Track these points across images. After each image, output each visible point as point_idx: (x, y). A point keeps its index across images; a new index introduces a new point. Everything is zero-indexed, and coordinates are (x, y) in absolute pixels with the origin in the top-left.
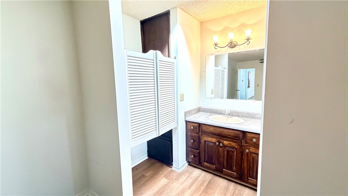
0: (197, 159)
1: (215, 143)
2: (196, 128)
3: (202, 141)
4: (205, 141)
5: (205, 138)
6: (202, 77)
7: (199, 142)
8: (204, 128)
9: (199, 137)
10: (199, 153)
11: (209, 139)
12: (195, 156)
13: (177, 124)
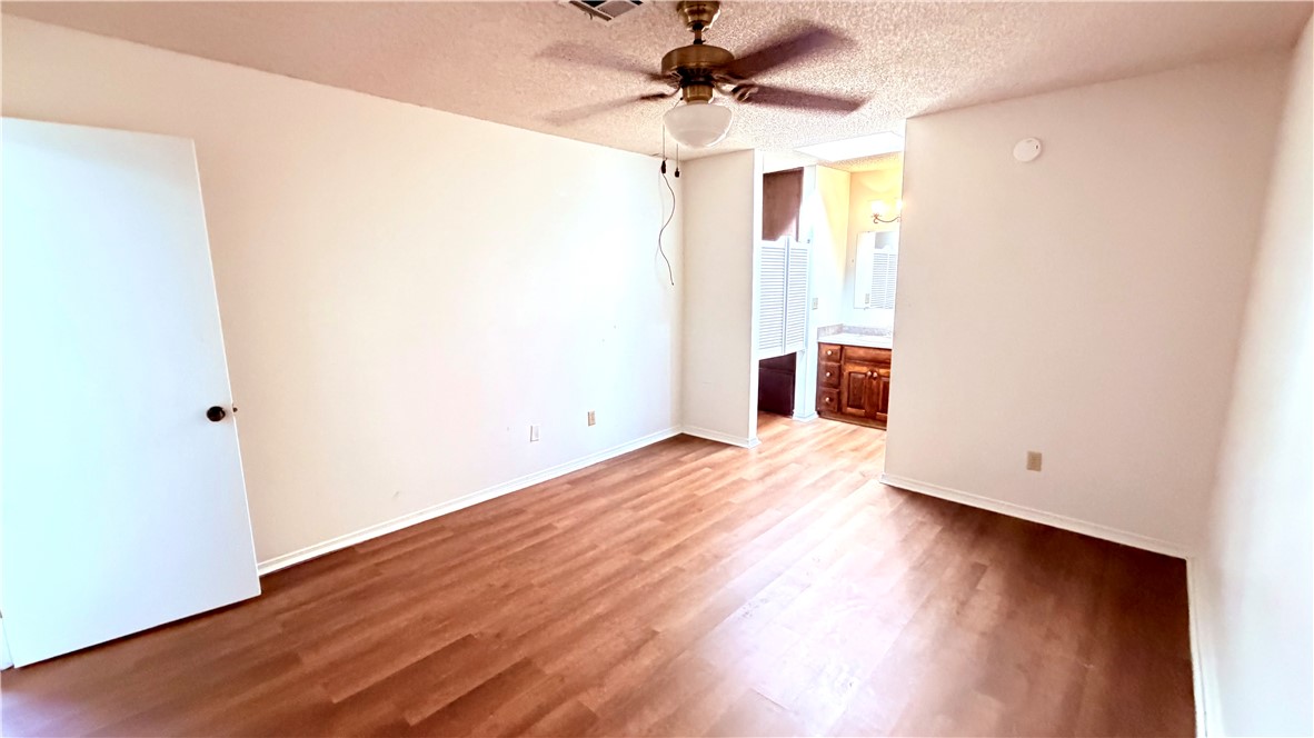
0: (835, 404)
1: (865, 374)
2: (836, 354)
3: (845, 374)
4: (850, 373)
5: (850, 368)
6: (849, 268)
7: (840, 375)
8: (850, 352)
9: (840, 367)
10: (839, 394)
11: (857, 369)
12: (831, 400)
13: (806, 345)
